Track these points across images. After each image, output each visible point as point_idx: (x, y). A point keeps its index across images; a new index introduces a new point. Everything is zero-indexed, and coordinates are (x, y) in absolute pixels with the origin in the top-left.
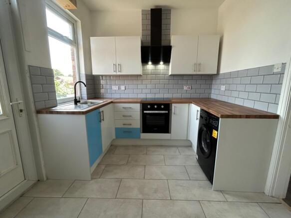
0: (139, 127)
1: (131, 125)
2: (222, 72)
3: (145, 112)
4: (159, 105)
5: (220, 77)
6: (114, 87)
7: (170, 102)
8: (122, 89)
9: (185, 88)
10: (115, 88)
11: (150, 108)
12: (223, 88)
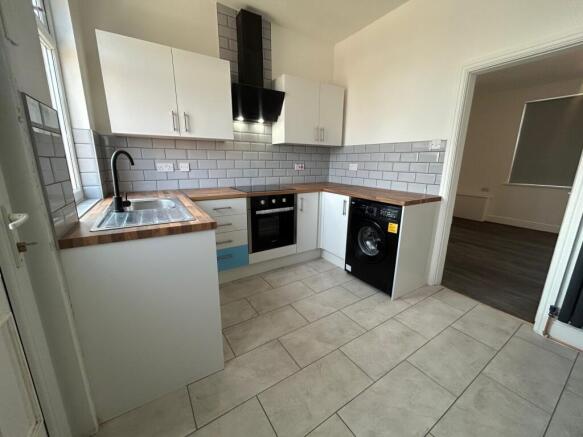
0: (246, 243)
1: (230, 241)
2: (347, 144)
3: (258, 212)
4: (279, 197)
5: (345, 151)
6: (164, 165)
7: (291, 192)
8: (182, 170)
9: (296, 167)
10: (164, 167)
11: (265, 204)
12: (354, 167)
